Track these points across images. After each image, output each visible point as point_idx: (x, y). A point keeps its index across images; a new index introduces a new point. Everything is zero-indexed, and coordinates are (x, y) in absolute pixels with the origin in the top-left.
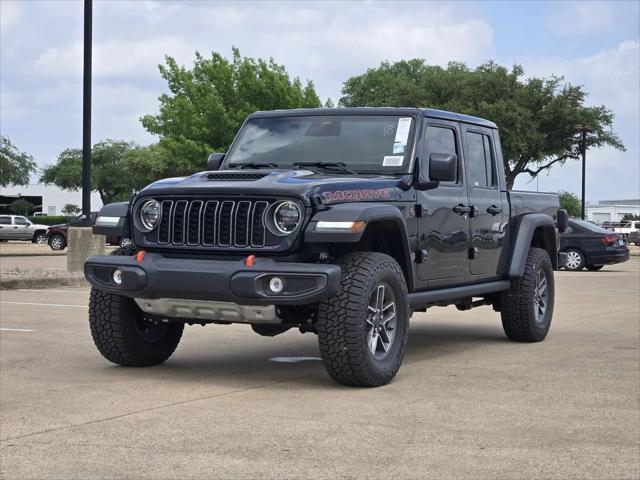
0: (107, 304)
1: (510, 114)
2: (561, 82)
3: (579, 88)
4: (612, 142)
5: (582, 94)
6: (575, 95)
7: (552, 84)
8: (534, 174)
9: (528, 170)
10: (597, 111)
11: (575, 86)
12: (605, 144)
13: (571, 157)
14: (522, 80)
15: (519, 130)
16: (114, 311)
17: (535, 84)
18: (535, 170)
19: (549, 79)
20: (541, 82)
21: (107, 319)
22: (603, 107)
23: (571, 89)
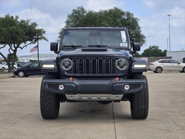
0: (49, 102)
1: (17, 30)
2: (30, 21)
3: (36, 23)
4: (45, 39)
5: (36, 25)
6: (35, 25)
7: (28, 21)
8: (22, 48)
9: (20, 47)
10: (41, 30)
11: (34, 22)
12: (43, 39)
13: (33, 43)
14: (19, 20)
15: (20, 35)
16: (52, 105)
17: (23, 21)
18: (22, 47)
19: (27, 20)
20: (25, 21)
21: (50, 108)
22: (43, 29)
23: (34, 23)
